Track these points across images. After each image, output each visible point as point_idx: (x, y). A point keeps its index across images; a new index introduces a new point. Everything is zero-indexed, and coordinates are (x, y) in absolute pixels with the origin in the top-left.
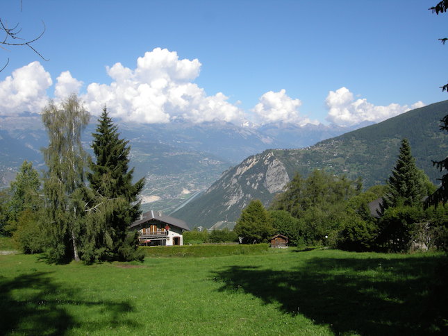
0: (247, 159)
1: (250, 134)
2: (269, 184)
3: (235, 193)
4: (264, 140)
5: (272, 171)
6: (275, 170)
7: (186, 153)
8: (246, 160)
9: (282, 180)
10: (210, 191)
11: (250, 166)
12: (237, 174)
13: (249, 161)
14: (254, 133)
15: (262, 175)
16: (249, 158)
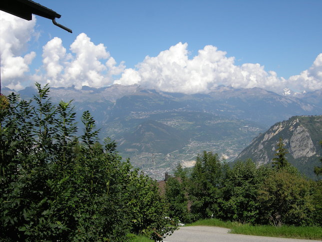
0: (274, 126)
1: (291, 102)
2: (293, 150)
3: (260, 158)
4: (304, 107)
5: (296, 137)
6: (299, 136)
7: (227, 121)
8: (272, 127)
9: (306, 146)
10: (240, 156)
11: (277, 133)
12: (264, 140)
13: (276, 128)
14: (295, 101)
15: (287, 141)
16: (276, 125)
